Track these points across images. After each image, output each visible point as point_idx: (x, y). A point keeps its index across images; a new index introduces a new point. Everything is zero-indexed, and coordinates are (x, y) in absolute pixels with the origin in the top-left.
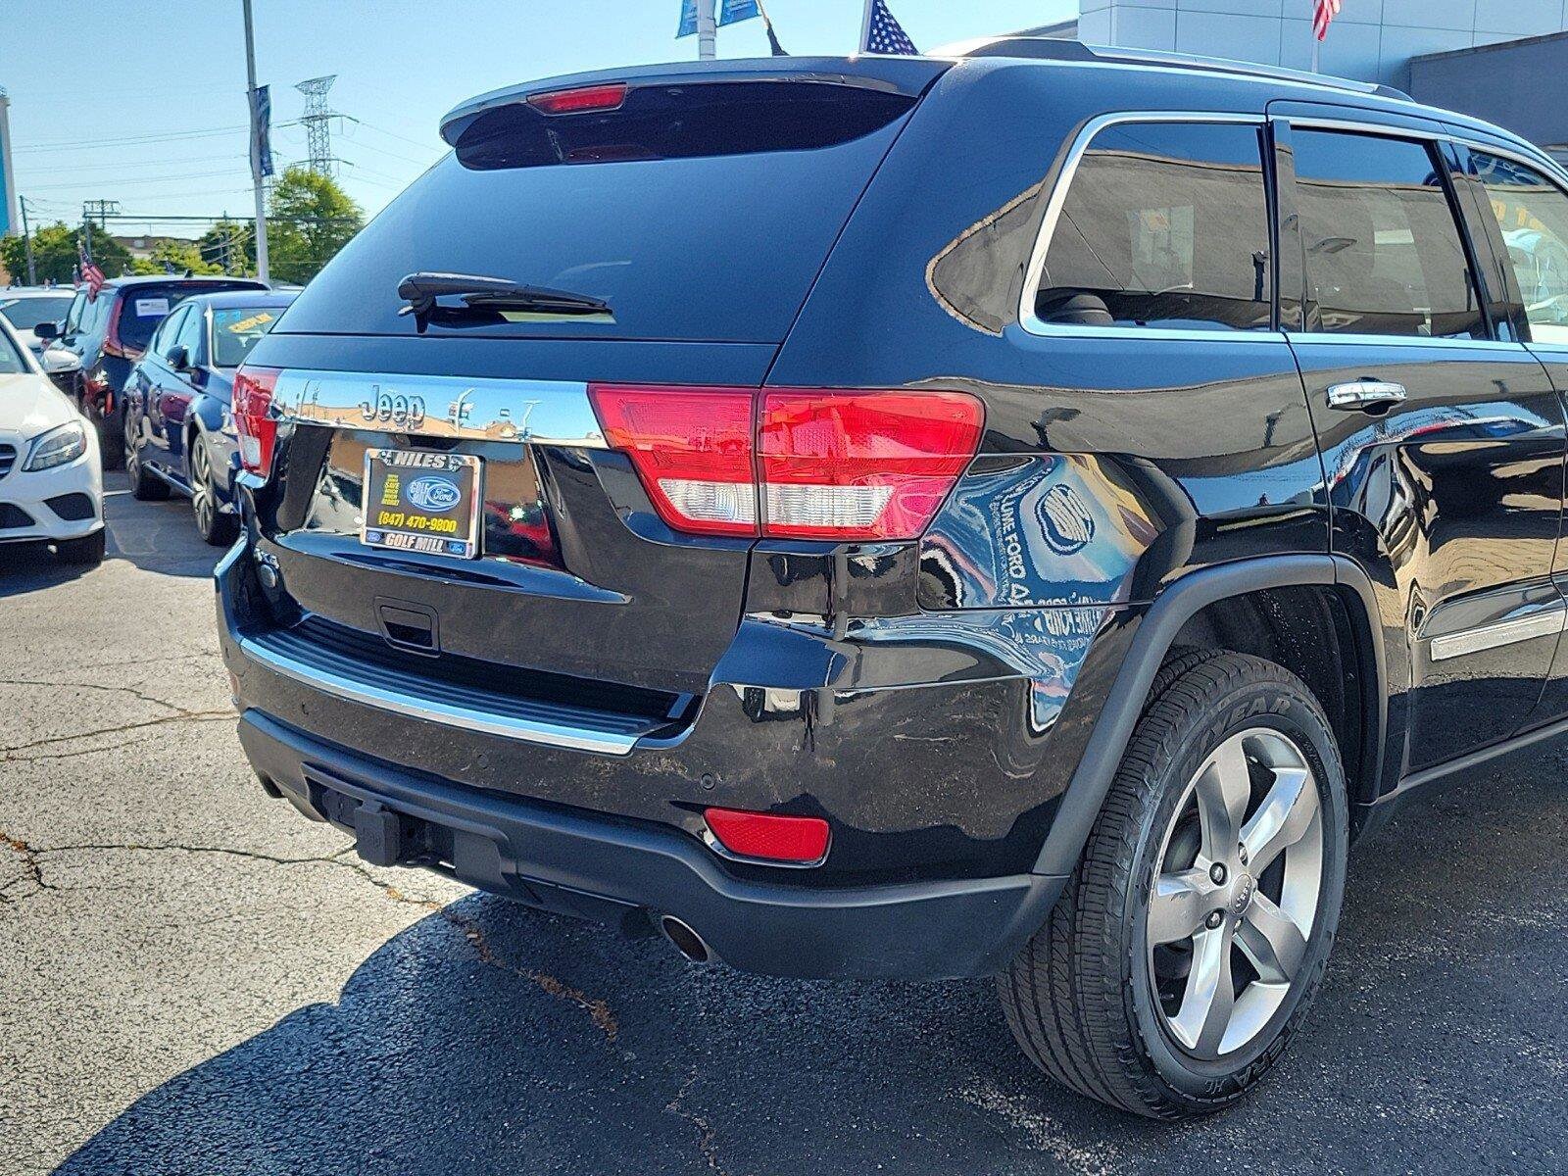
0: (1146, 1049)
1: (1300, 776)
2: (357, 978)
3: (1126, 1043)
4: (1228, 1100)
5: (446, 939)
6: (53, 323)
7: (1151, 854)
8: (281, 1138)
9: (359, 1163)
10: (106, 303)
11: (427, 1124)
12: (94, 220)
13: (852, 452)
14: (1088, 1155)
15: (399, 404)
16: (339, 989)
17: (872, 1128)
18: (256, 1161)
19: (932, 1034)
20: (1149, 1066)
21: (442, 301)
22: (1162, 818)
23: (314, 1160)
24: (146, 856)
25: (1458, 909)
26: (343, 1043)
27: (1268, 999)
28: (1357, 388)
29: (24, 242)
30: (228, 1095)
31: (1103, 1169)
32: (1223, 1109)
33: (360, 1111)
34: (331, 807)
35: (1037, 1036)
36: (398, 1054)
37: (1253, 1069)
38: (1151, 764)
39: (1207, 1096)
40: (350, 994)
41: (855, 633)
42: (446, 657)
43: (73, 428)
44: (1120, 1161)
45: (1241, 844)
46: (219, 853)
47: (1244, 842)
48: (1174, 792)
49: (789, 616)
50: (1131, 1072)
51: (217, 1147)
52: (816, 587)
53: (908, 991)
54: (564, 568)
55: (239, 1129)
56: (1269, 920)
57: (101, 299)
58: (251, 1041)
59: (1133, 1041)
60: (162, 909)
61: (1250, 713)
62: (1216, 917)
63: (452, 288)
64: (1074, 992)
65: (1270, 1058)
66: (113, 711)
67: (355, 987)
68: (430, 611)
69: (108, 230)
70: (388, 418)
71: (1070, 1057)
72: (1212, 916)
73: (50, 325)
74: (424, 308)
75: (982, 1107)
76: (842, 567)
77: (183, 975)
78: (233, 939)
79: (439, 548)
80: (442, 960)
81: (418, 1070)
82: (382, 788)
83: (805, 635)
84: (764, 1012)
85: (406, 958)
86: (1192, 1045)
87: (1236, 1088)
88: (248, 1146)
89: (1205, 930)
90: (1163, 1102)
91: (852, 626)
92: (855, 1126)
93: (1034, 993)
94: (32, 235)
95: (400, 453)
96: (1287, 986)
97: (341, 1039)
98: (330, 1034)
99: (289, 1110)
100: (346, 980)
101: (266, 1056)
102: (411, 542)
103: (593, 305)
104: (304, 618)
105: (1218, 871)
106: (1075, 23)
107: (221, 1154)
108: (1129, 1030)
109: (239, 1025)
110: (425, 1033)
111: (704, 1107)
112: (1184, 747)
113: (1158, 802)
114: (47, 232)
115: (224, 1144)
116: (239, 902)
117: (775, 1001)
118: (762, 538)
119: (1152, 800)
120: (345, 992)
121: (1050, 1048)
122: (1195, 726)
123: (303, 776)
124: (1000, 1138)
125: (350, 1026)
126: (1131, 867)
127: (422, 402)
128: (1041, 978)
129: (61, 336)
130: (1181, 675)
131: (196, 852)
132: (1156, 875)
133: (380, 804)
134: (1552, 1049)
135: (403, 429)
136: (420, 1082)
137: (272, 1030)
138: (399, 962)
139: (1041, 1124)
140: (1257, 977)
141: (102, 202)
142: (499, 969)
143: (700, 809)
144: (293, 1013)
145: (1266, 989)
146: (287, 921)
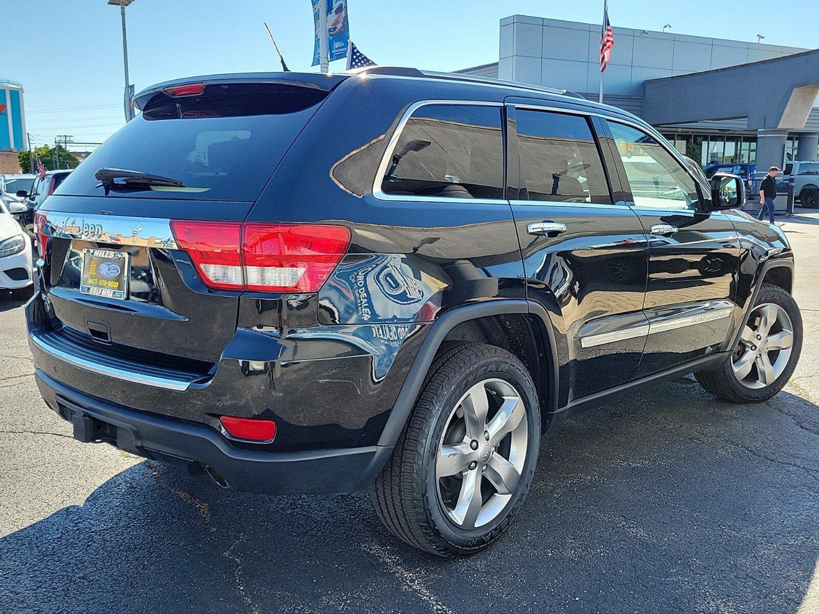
0: (435, 526)
1: (516, 400)
2: (95, 494)
3: (426, 523)
4: (479, 549)
5: (143, 475)
6: (25, 190)
7: (437, 435)
8: (37, 570)
9: (71, 581)
10: (48, 182)
11: (108, 562)
12: (60, 144)
13: (287, 252)
14: (411, 574)
15: (92, 228)
16: (85, 499)
17: (316, 563)
18: (21, 582)
19: (356, 518)
20: (437, 533)
21: (118, 181)
22: (442, 420)
23: (49, 581)
24: (13, 436)
25: (606, 459)
26: (80, 524)
27: (501, 501)
28: (541, 225)
29: (29, 154)
30: (18, 550)
31: (416, 581)
32: (478, 552)
33: (78, 557)
34: (68, 415)
35: (388, 520)
36: (104, 530)
37: (492, 534)
38: (437, 395)
39: (468, 546)
40: (90, 501)
41: (292, 335)
42: (114, 344)
43: (19, 238)
44: (425, 577)
45: (486, 431)
46: (48, 434)
47: (488, 431)
48: (447, 408)
49: (262, 328)
50: (429, 536)
51: (5, 575)
52: (273, 314)
53: (349, 498)
54: (163, 305)
55: (18, 566)
56: (500, 465)
57: (46, 179)
58: (36, 523)
59: (428, 522)
60: (14, 461)
61: (488, 371)
62: (473, 464)
63: (119, 175)
64: (401, 500)
65: (501, 529)
66: (18, 368)
67: (93, 498)
68: (106, 324)
69: (68, 149)
70: (94, 235)
71: (402, 529)
72: (471, 464)
73: (24, 191)
74: (107, 184)
75: (369, 552)
76: (284, 305)
77: (13, 492)
78: (42, 475)
79: (111, 295)
80: (138, 485)
81: (112, 537)
82: (86, 406)
83: (267, 336)
84: (281, 508)
85: (121, 484)
86: (461, 523)
87: (484, 542)
88: (20, 574)
89: (468, 471)
90: (446, 549)
91: (290, 332)
92: (308, 562)
93: (386, 500)
94: (33, 151)
95: (96, 251)
96: (510, 495)
97: (79, 522)
98: (75, 520)
99: (45, 557)
100: (90, 494)
101: (41, 531)
102: (100, 292)
103: (176, 184)
104: (64, 326)
105: (474, 444)
106: (497, 64)
107: (6, 578)
108: (427, 516)
109: (33, 516)
110: (120, 520)
111: (241, 553)
112: (453, 388)
113: (440, 412)
114: (40, 149)
115: (9, 573)
116: (50, 458)
117: (287, 503)
118: (245, 291)
119: (437, 410)
120: (88, 500)
121: (394, 525)
122: (459, 378)
123: (56, 400)
124: (373, 567)
125: (86, 516)
126: (427, 442)
127: (101, 227)
128: (388, 493)
129: (29, 196)
130: (455, 354)
131: (37, 435)
132: (441, 446)
133: (83, 413)
134: (633, 523)
135: (94, 239)
136: (111, 543)
137: (47, 519)
138: (117, 486)
139: (394, 560)
140: (497, 492)
141: (66, 136)
142: (163, 488)
143: (218, 416)
144: (61, 510)
145: (502, 497)
146: (70, 467)
